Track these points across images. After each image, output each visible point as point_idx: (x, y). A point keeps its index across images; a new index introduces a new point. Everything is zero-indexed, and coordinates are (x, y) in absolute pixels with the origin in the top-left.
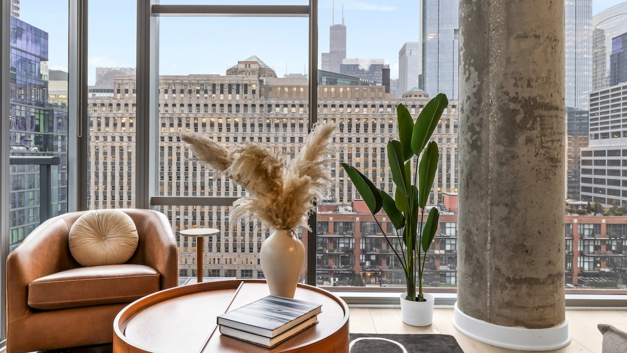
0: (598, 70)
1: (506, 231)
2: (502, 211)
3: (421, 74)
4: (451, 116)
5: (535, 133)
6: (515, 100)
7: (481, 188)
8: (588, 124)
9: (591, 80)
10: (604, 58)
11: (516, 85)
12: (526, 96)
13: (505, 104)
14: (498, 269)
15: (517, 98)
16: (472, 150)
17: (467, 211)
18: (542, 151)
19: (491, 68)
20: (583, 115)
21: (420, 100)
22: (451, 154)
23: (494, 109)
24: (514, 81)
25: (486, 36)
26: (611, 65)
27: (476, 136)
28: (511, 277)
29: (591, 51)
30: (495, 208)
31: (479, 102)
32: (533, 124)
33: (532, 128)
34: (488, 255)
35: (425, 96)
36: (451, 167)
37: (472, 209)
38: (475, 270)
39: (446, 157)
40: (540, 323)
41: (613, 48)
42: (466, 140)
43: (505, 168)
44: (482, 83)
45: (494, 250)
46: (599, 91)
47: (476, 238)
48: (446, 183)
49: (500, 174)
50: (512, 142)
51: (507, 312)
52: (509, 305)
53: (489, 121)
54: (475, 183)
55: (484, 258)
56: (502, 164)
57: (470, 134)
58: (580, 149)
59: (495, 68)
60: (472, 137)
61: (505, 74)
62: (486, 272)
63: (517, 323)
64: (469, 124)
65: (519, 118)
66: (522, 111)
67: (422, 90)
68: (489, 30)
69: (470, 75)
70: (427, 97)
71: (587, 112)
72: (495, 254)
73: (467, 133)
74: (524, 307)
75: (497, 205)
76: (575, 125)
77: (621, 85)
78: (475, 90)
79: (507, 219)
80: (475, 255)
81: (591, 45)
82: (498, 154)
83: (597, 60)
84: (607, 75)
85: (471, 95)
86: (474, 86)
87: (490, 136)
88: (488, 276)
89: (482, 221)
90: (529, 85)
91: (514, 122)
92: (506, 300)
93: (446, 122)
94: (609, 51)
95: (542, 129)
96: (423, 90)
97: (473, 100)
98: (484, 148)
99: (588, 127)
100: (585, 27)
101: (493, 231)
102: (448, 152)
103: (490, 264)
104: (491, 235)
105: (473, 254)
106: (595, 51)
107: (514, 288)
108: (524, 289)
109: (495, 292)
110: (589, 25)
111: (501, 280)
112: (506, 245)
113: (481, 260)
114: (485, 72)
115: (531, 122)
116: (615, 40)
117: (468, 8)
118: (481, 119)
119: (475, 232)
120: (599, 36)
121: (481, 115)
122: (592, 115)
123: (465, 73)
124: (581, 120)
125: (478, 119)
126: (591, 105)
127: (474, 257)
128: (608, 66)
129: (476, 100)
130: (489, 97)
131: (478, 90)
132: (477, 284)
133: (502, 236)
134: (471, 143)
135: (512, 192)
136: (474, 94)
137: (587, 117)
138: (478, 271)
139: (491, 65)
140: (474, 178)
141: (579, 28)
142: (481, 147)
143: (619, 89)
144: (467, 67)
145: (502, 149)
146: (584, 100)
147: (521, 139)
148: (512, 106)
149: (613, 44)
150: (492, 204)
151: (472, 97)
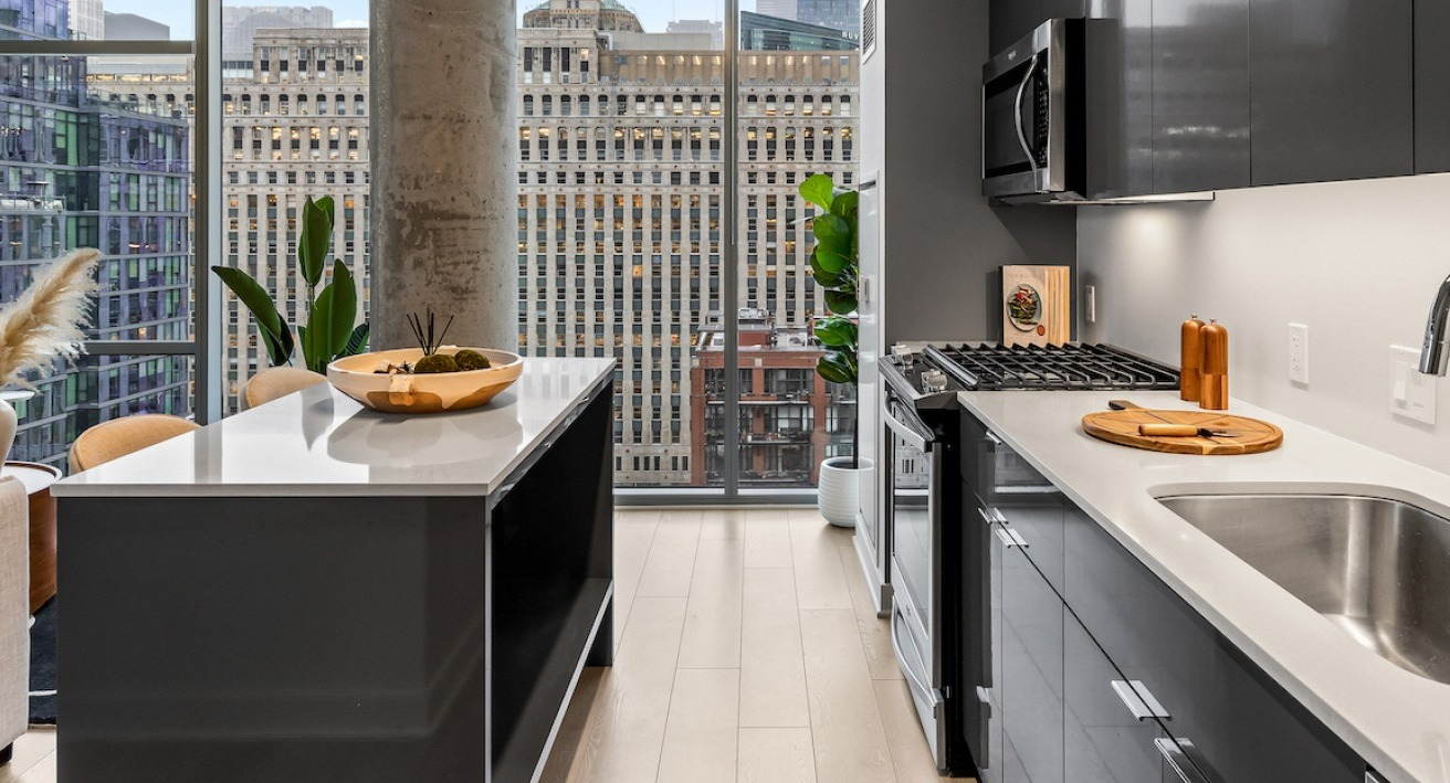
5: (426, 253)
6: (400, 206)
11: (401, 185)
12: (414, 201)
13: (390, 211)
15: (403, 203)
18: (438, 278)
24: (398, 180)
32: (423, 241)
33: (422, 246)
50: (399, 264)
56: (389, 297)
61: (391, 170)
65: (406, 231)
66: (408, 221)
90: (418, 187)
95: (437, 247)
115: (420, 238)
147: (408, 262)
148: (398, 215)
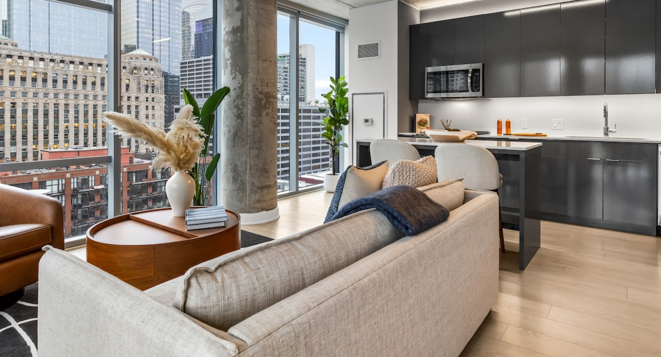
0: (186, 44)
1: (257, 163)
2: (254, 152)
3: (6, 18)
4: (49, 70)
5: (270, 110)
6: (261, 93)
7: (243, 140)
8: (179, 86)
9: (181, 51)
10: (190, 36)
11: (262, 85)
13: (256, 95)
14: (253, 183)
15: (262, 92)
16: (238, 119)
17: (234, 154)
18: (272, 120)
19: (249, 75)
20: (175, 79)
21: (7, 49)
22: (50, 110)
23: (251, 97)
24: (261, 83)
25: (246, 56)
26: (195, 42)
27: (240, 111)
28: (260, 186)
29: (181, 28)
30: (252, 151)
31: (242, 92)
33: (268, 108)
34: (247, 177)
35: (12, 45)
36: (50, 123)
37: (237, 153)
38: (240, 187)
39: (43, 112)
40: (271, 207)
41: (196, 29)
42: (233, 113)
43: (256, 129)
44: (244, 82)
45: (251, 173)
46: (187, 61)
47: (240, 169)
48: (43, 139)
49: (254, 132)
50: (260, 115)
51: (258, 205)
52: (259, 201)
53: (248, 103)
54: (239, 138)
55: (245, 179)
56: (255, 127)
57: (236, 110)
58: (173, 107)
59: (251, 75)
60: (237, 112)
61: (257, 79)
62: (246, 186)
63: (263, 209)
64: (235, 104)
65: (263, 102)
66: (264, 99)
67: (7, 38)
68: (248, 54)
69: (236, 76)
70: (16, 46)
71: (178, 77)
72: (252, 175)
73: (234, 109)
74: (265, 201)
75: (253, 149)
76: (169, 87)
77: (202, 58)
78: (239, 85)
79: (257, 156)
80: (240, 178)
81: (181, 23)
82: (253, 122)
83: (186, 36)
84: (192, 49)
85: (236, 87)
86: (239, 83)
87: (249, 112)
88: (248, 188)
89: (244, 159)
90: (267, 86)
91: (261, 105)
92: (257, 199)
93: (43, 76)
94: (193, 30)
95: (272, 108)
96: (9, 37)
97: (238, 90)
98: (245, 118)
99: (179, 89)
100: (177, 8)
101: (250, 163)
102: (45, 107)
103: (249, 181)
104: (249, 165)
105: (238, 178)
106: (183, 29)
107: (261, 192)
108: (265, 191)
109: (252, 196)
110: (179, 7)
111: (255, 189)
112: (257, 170)
113: (244, 181)
114: (246, 76)
115: (268, 105)
116: (198, 23)
117: (234, 37)
118: (243, 102)
119: (239, 164)
120: (186, 16)
121: (243, 100)
122: (182, 79)
123: (232, 74)
124: (173, 83)
125: (241, 102)
126: (182, 72)
127: (239, 179)
128: (193, 42)
129: (240, 91)
130: (248, 90)
131: (241, 85)
132: (241, 194)
133: (255, 165)
134: (237, 114)
135: (260, 142)
136: (239, 87)
137: (178, 81)
138: (242, 187)
139: (249, 73)
140: (239, 135)
141: (171, 7)
142: (243, 118)
143: (201, 61)
144: (233, 71)
145: (255, 118)
146: (176, 67)
147: (264, 114)
148: (260, 96)
149: (196, 26)
150: (250, 149)
151: (238, 89)
